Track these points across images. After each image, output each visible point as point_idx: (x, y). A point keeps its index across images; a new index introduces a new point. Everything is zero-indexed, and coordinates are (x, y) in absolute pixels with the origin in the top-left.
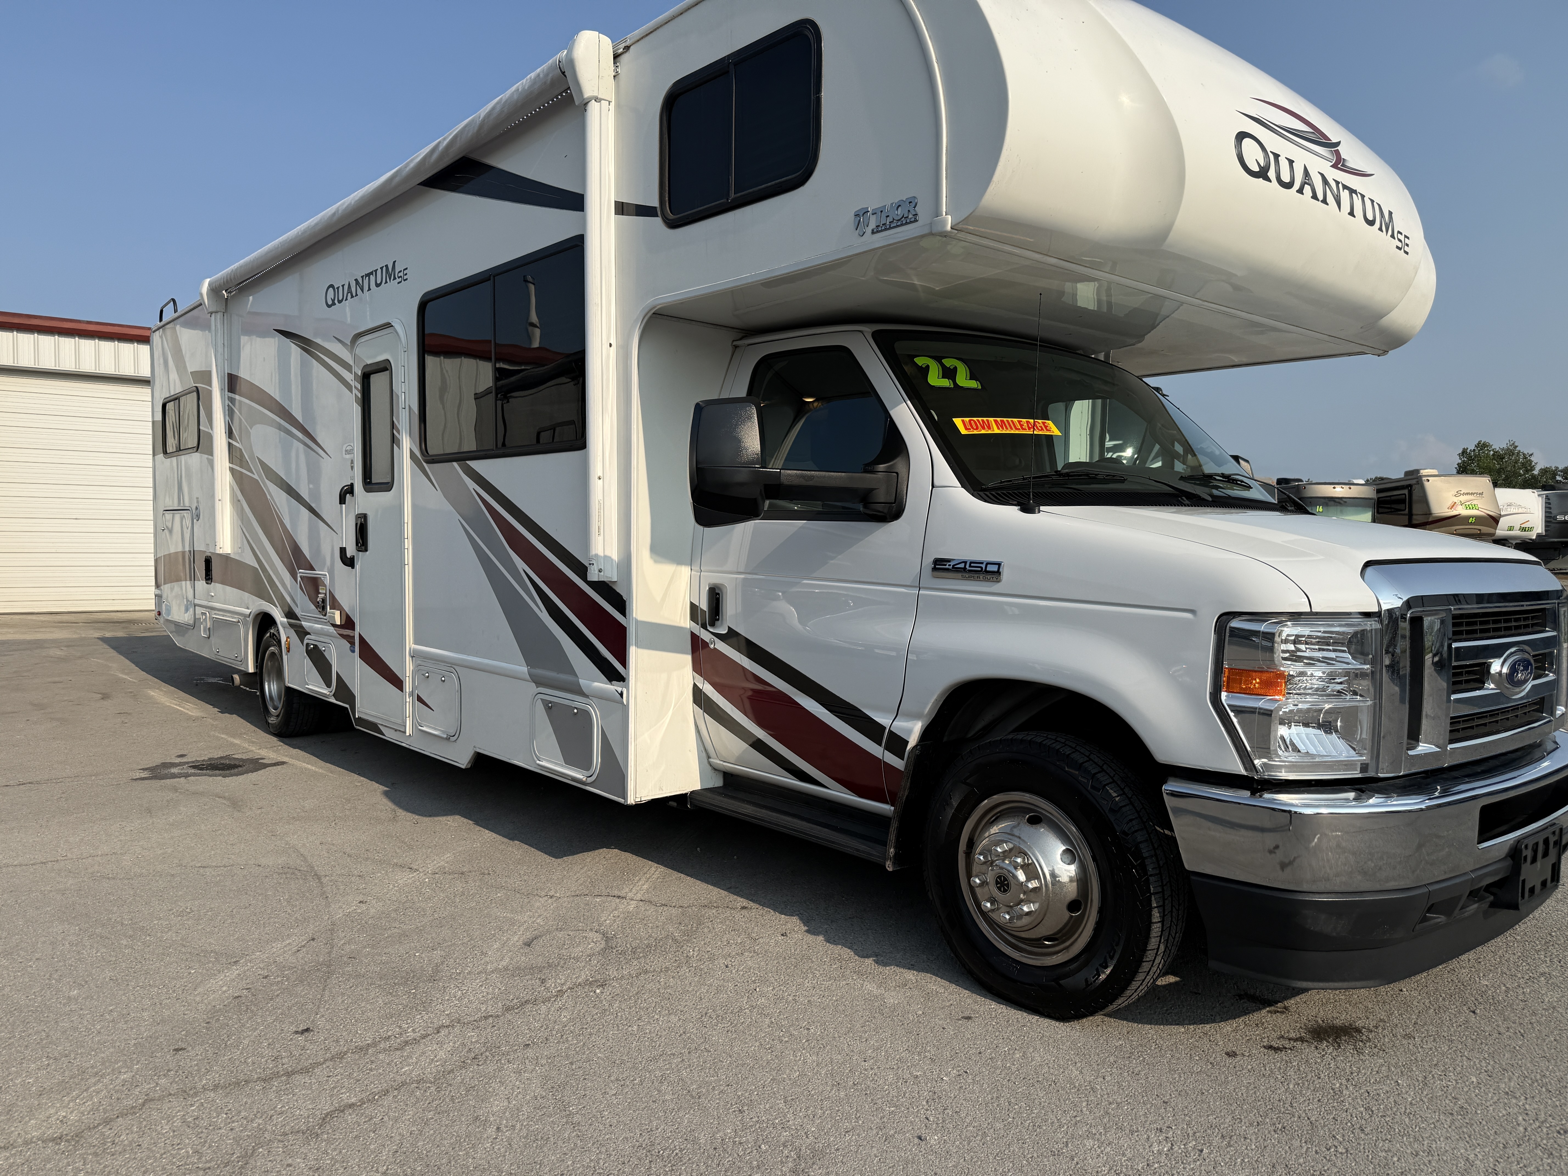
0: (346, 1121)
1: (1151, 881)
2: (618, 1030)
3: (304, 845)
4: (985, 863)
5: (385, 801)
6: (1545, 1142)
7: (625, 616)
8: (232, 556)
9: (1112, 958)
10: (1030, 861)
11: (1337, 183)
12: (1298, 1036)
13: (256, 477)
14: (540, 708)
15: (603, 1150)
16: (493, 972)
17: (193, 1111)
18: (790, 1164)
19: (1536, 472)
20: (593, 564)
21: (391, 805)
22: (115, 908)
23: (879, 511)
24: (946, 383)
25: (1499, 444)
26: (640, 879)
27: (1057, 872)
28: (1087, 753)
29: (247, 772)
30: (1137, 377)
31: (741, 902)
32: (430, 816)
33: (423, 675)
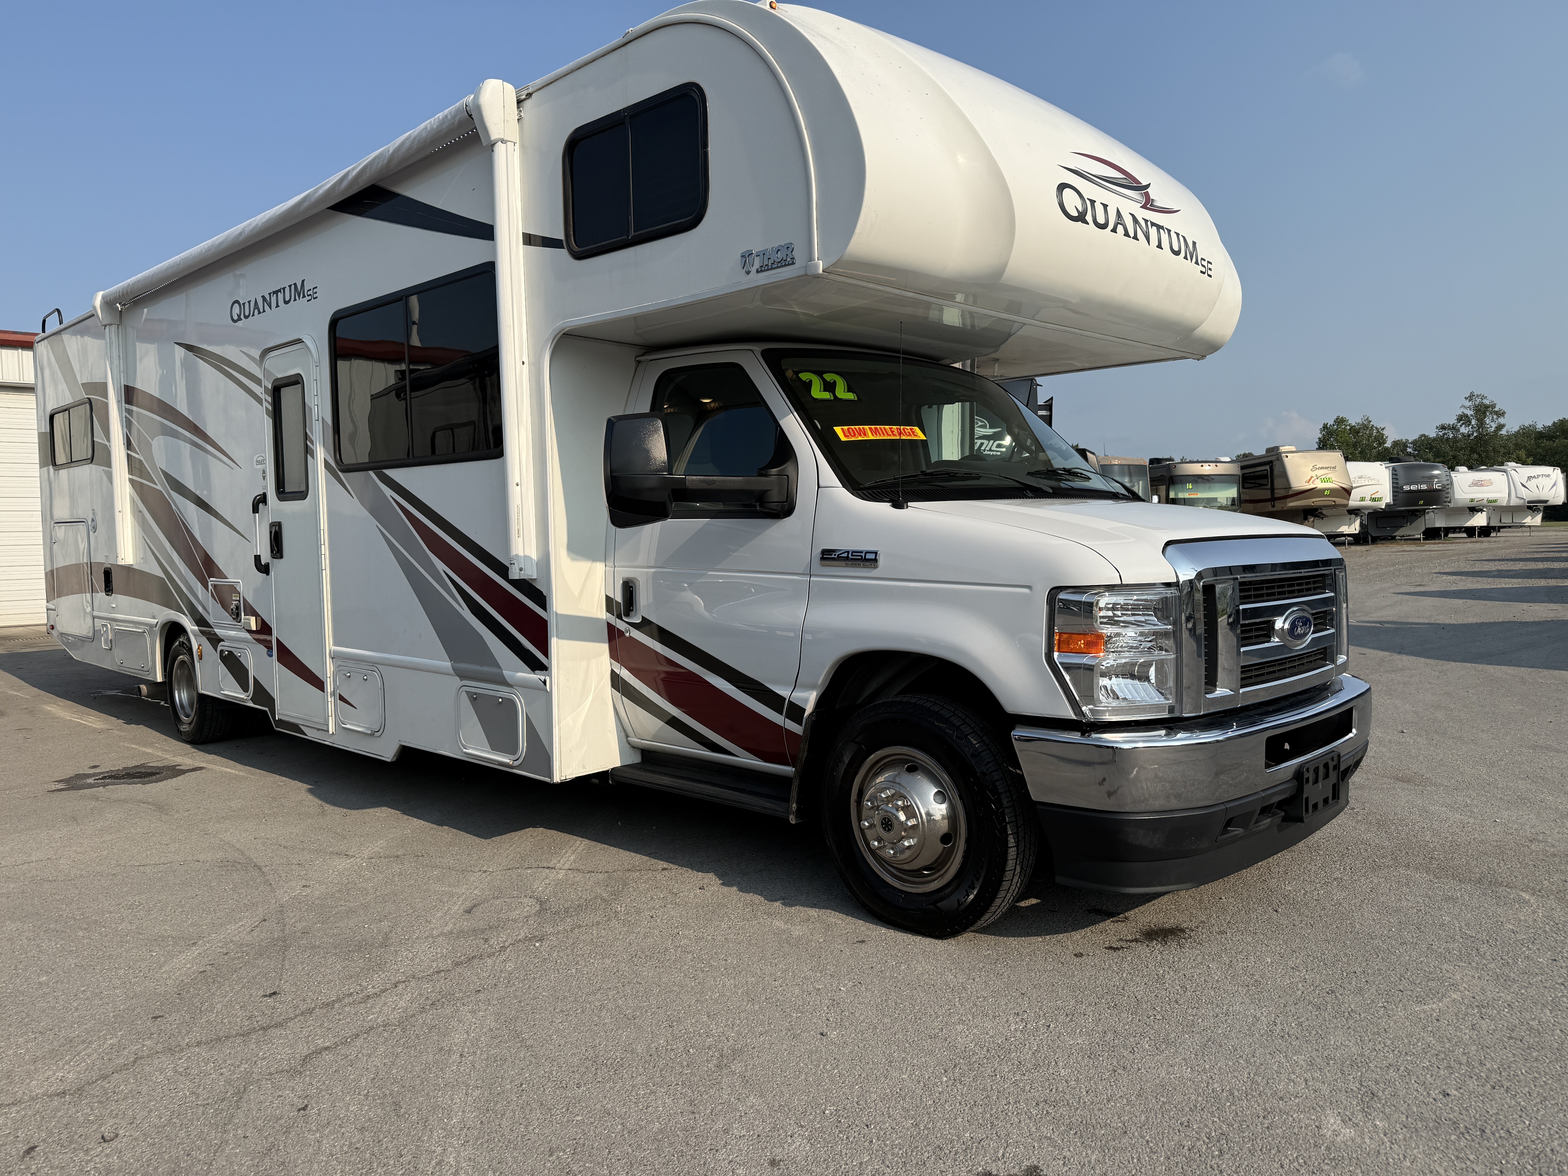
0: (325, 1060)
1: (1006, 812)
2: (559, 973)
3: (238, 840)
4: (872, 808)
5: (311, 797)
6: (1316, 1000)
7: (545, 610)
8: (135, 567)
9: (978, 880)
10: (909, 804)
11: (1146, 221)
12: (1134, 938)
13: (159, 487)
14: (465, 700)
15: (555, 1063)
16: (438, 936)
17: (182, 1063)
18: (715, 1062)
19: (1388, 444)
20: (514, 564)
21: (317, 801)
22: (64, 906)
23: (773, 510)
24: (827, 395)
25: (1354, 420)
26: (567, 851)
27: (931, 812)
28: (952, 710)
29: (165, 778)
31: (662, 864)
32: (358, 809)
33: (345, 675)
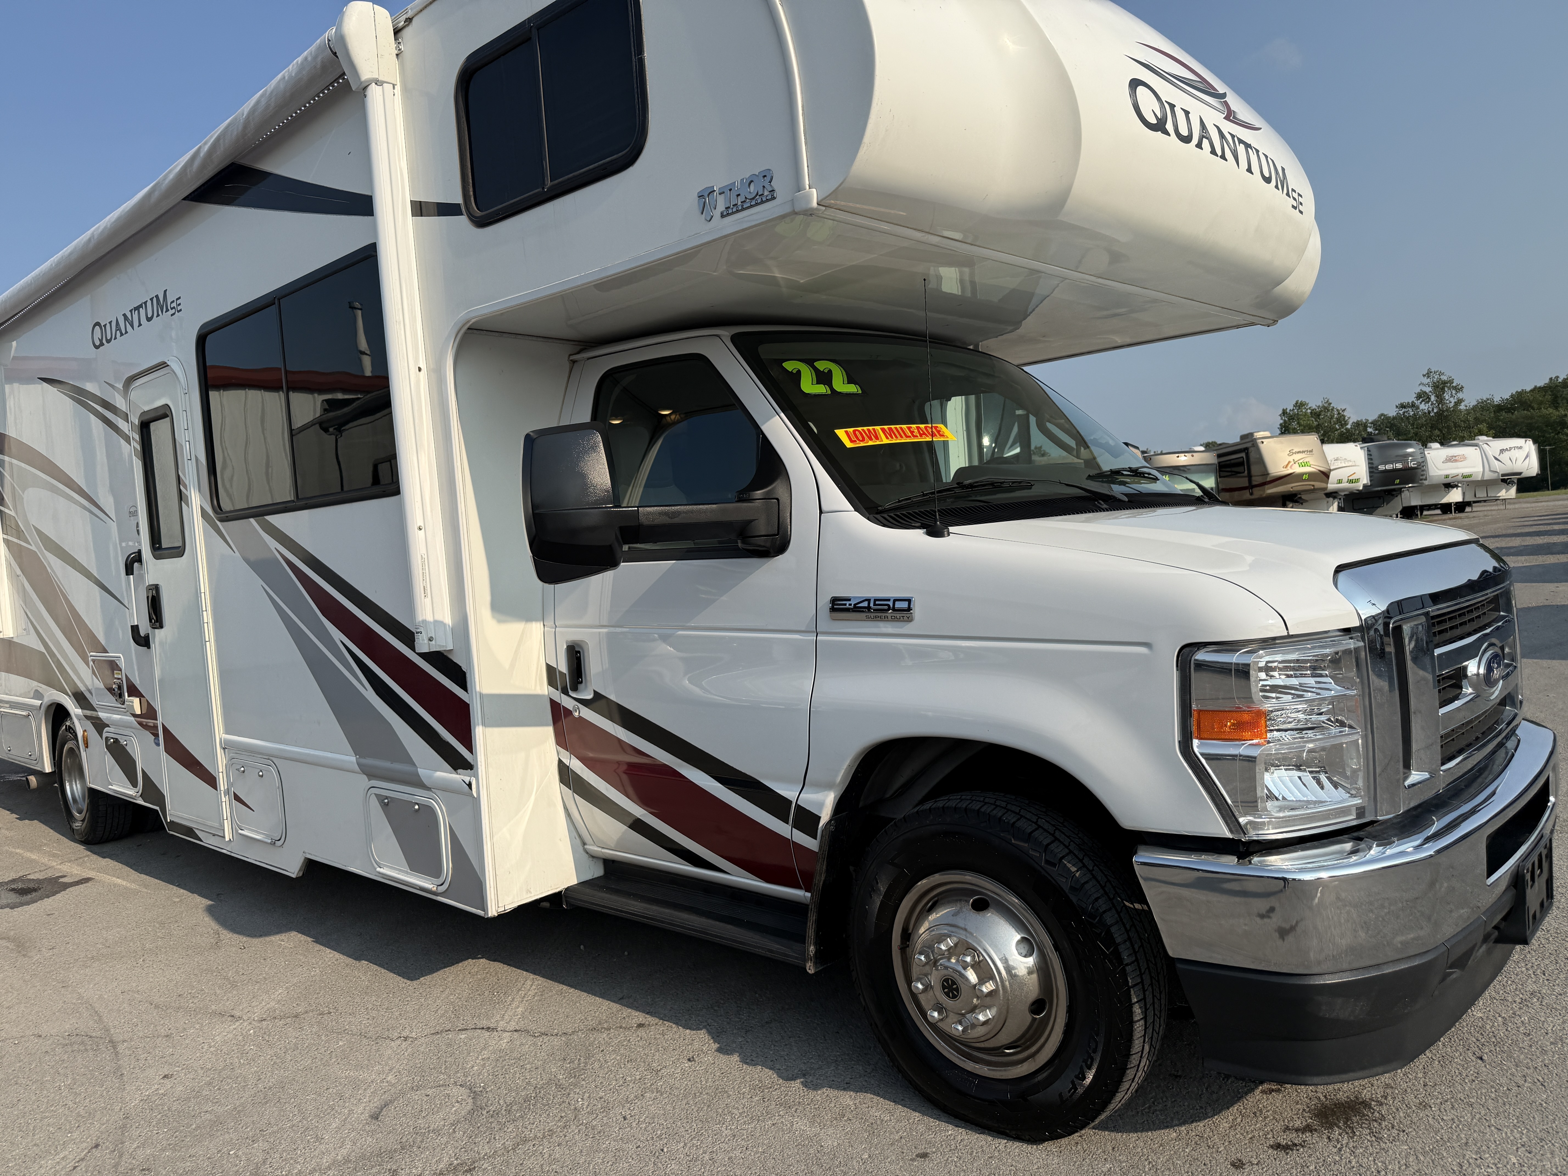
1: (1128, 971)
4: (926, 964)
5: (208, 920)
7: (466, 690)
8: (15, 640)
10: (981, 958)
11: (1233, 136)
13: (33, 548)
14: (375, 804)
19: (1349, 426)
20: (421, 632)
21: (214, 925)
23: (760, 546)
24: (821, 389)
25: (1314, 403)
26: (513, 999)
27: (1014, 968)
28: (1034, 819)
29: (41, 898)
30: (1017, 366)
31: (638, 1017)
32: (261, 936)
33: (238, 769)
